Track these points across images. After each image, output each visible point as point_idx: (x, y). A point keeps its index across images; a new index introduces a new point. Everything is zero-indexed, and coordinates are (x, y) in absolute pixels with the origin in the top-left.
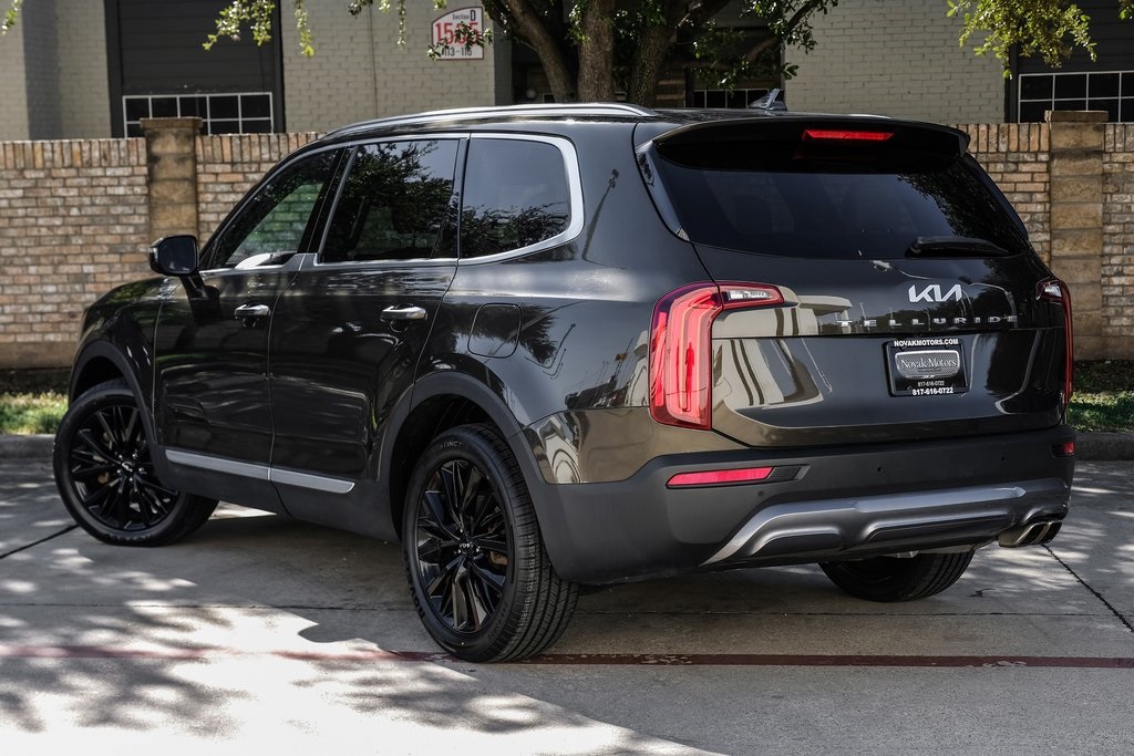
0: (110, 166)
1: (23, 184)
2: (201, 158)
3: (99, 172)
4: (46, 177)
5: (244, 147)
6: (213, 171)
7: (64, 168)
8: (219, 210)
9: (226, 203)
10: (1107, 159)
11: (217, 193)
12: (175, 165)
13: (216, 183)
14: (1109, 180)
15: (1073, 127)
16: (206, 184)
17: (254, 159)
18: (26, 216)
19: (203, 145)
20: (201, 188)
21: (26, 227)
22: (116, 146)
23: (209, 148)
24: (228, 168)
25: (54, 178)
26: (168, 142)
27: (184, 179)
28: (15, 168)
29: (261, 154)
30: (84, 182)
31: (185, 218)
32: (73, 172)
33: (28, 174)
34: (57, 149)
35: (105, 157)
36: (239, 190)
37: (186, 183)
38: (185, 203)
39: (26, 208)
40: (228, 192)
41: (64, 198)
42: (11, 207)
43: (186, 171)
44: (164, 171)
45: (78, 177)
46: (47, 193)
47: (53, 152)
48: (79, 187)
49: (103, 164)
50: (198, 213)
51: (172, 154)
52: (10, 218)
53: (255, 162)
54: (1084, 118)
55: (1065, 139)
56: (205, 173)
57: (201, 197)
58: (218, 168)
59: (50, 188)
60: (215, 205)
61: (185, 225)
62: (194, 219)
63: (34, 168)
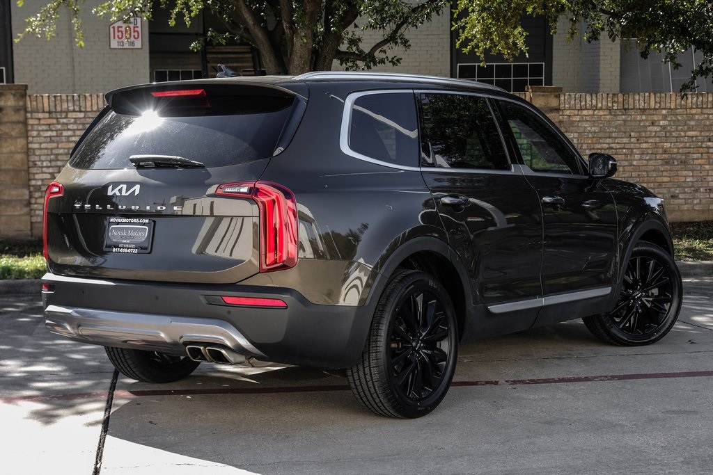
2: (29, 109)
5: (57, 102)
6: (37, 117)
8: (41, 141)
9: (45, 137)
10: (561, 113)
11: (39, 131)
12: (13, 113)
13: (39, 124)
14: (562, 125)
15: (544, 95)
16: (32, 125)
17: (63, 110)
19: (31, 101)
20: (30, 128)
23: (35, 103)
24: (47, 115)
26: (9, 99)
27: (19, 122)
29: (68, 107)
31: (20, 146)
36: (54, 129)
37: (21, 125)
38: (20, 137)
40: (47, 130)
43: (20, 117)
44: (6, 117)
50: (28, 143)
51: (10, 107)
53: (64, 112)
54: (549, 90)
55: (539, 102)
56: (32, 118)
57: (30, 133)
58: (41, 115)
60: (38, 139)
61: (19, 151)
62: (25, 147)
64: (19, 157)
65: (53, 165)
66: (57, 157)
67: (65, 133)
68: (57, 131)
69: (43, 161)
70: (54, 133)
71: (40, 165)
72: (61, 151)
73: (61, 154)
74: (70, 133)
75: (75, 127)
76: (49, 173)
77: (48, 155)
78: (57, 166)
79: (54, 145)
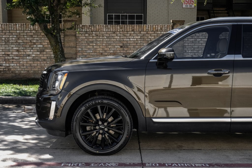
0: (162, 31)
1: (140, 35)
3: (160, 33)
4: (146, 34)
7: (151, 31)
8: (189, 43)
9: (190, 41)
18: (141, 43)
21: (140, 45)
22: (164, 26)
25: (148, 34)
26: (178, 26)
28: (139, 31)
30: (156, 35)
32: (153, 32)
33: (142, 33)
34: (149, 27)
35: (161, 29)
39: (141, 41)
40: (191, 38)
41: (150, 39)
42: (137, 41)
45: (154, 34)
46: (146, 37)
47: (148, 27)
48: (154, 36)
49: (161, 31)
52: (137, 43)
59: (147, 36)
61: (181, 46)
63: (144, 31)
64: (180, 48)
65: (192, 52)
66: (194, 49)
67: (198, 40)
68: (195, 39)
69: (189, 50)
70: (194, 40)
71: (188, 52)
72: (196, 47)
73: (196, 48)
74: (200, 40)
75: (202, 38)
76: (191, 55)
77: (191, 48)
78: (194, 52)
79: (194, 44)
